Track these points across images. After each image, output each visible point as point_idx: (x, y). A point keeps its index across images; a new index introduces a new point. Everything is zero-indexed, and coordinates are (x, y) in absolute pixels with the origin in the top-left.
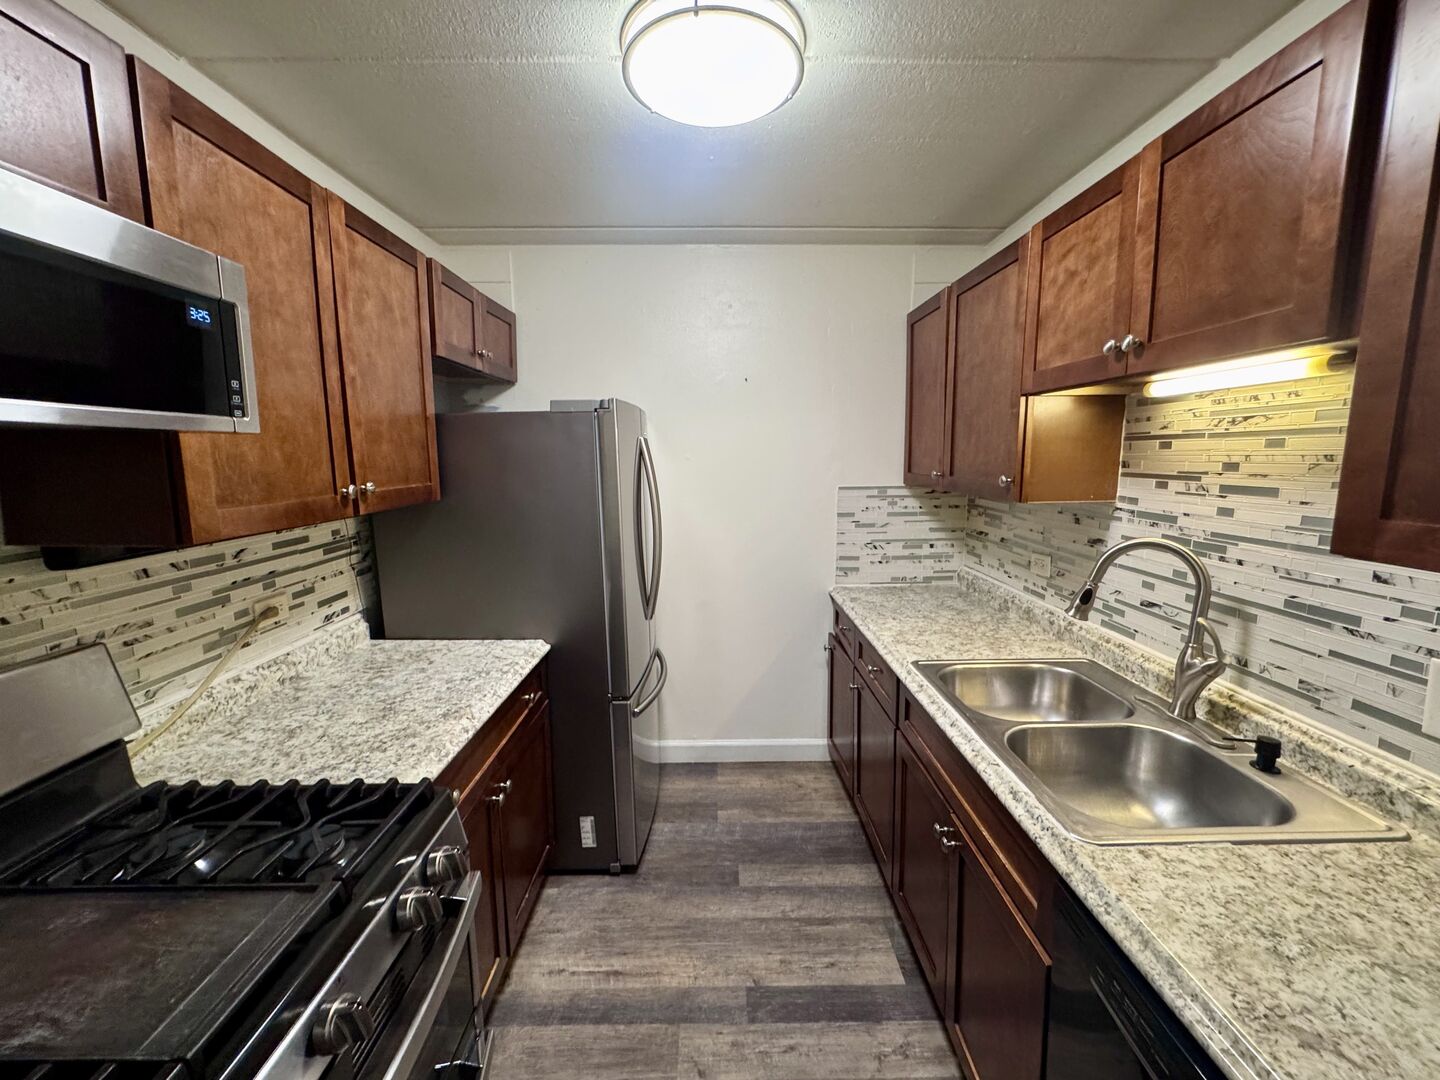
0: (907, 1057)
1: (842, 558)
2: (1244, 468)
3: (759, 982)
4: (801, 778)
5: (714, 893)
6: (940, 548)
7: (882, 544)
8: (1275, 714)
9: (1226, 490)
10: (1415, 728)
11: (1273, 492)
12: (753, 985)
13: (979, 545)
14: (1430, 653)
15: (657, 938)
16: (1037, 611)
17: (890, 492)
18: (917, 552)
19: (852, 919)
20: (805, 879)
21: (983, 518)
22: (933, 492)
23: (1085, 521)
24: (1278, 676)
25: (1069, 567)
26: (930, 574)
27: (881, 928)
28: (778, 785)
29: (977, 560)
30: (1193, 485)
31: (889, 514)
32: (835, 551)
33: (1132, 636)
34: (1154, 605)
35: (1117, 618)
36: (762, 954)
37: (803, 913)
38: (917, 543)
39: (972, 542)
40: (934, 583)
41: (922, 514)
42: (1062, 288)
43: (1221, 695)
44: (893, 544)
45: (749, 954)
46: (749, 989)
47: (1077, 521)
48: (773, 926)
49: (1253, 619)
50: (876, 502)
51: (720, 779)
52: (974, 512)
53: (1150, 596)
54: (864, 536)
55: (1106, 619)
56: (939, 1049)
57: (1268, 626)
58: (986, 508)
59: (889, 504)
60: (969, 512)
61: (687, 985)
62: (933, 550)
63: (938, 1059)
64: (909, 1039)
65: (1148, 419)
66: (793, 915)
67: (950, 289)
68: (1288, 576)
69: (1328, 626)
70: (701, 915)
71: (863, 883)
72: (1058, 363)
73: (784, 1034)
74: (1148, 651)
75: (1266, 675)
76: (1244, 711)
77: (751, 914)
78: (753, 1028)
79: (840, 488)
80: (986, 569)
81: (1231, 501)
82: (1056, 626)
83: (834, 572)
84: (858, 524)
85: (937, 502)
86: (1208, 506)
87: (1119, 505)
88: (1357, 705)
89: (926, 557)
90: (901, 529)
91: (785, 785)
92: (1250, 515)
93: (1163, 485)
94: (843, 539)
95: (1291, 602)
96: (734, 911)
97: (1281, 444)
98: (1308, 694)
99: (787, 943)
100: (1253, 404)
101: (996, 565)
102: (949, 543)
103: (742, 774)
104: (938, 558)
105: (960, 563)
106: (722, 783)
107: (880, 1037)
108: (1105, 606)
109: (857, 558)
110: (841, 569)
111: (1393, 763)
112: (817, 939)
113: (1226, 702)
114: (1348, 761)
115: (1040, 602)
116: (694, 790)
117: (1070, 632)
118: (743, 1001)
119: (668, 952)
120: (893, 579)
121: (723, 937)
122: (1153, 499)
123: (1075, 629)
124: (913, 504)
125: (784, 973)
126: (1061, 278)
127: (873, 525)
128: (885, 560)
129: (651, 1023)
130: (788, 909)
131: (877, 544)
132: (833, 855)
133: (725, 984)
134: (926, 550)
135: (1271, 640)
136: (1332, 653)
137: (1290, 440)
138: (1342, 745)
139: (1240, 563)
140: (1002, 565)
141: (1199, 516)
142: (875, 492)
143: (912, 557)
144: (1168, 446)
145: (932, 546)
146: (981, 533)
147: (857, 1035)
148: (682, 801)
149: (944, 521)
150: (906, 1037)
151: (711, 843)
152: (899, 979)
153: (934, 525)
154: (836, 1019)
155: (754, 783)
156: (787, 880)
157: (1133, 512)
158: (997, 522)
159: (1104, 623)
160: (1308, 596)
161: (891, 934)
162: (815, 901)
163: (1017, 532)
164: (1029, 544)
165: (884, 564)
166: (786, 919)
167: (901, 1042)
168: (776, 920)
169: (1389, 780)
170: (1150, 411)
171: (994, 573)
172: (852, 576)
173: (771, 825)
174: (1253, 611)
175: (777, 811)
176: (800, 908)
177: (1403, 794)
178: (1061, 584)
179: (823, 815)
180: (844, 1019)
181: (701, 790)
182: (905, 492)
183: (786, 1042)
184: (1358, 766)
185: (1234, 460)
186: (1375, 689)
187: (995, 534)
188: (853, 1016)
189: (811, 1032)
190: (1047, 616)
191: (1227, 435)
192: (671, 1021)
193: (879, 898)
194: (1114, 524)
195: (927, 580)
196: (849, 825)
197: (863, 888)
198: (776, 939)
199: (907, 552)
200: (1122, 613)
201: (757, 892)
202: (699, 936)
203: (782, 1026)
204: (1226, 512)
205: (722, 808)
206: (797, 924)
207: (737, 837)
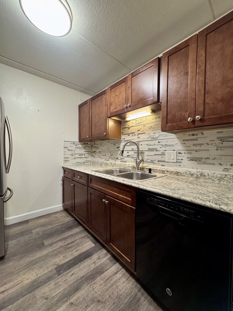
0: (100, 259)
1: (65, 158)
2: (141, 130)
3: (58, 265)
4: (56, 215)
5: (37, 251)
6: (86, 156)
7: (74, 155)
8: (149, 166)
9: (138, 134)
10: (164, 161)
11: (145, 133)
12: (57, 266)
13: (94, 154)
14: (165, 151)
15: (18, 272)
16: (108, 163)
17: (76, 143)
18: (82, 156)
19: (79, 239)
20: (64, 236)
21: (95, 148)
22: (85, 143)
23: (116, 144)
24: (148, 161)
25: (113, 153)
26: (84, 161)
27: (86, 237)
28: (50, 219)
29: (94, 157)
30: (133, 134)
31: (76, 148)
32: (63, 156)
33: (126, 162)
34: (129, 155)
35: (123, 160)
36: (57, 258)
37: (66, 243)
38: (81, 154)
39: (92, 154)
40: (85, 163)
41: (82, 148)
42: (115, 98)
43: (141, 166)
44: (77, 155)
45: (53, 260)
46: (56, 268)
47: (115, 145)
48: (58, 250)
49: (144, 153)
50: (73, 145)
51: (30, 223)
52: (93, 148)
53: (128, 154)
54: (70, 153)
55: (121, 161)
56: (106, 253)
57: (146, 153)
58: (95, 146)
59: (76, 145)
60: (91, 148)
61: (34, 278)
62: (85, 156)
63: (106, 255)
64: (99, 255)
65: (126, 125)
66: (64, 245)
67: (90, 99)
68: (148, 145)
69: (154, 151)
70: (34, 258)
71: (79, 231)
72: (115, 111)
73: (69, 272)
74: (129, 164)
75: (147, 161)
76: (145, 167)
77: (51, 250)
78: (60, 276)
79: (64, 141)
80: (96, 159)
81: (139, 136)
82: (112, 164)
83: (63, 161)
84: (69, 150)
85: (85, 146)
86: (136, 137)
87: (122, 140)
88: (158, 161)
89: (84, 158)
90: (78, 151)
91: (52, 218)
92: (142, 137)
93: (129, 135)
94: (65, 153)
95: (149, 149)
96: (45, 252)
97: (145, 126)
98: (152, 162)
99: (64, 252)
100: (141, 120)
101: (98, 157)
102: (88, 154)
103: (38, 220)
104: (86, 158)
105: (90, 159)
106: (31, 224)
107: (93, 258)
108: (121, 158)
109: (68, 158)
110: (65, 161)
111: (163, 167)
112: (72, 247)
113: (142, 167)
114: (158, 169)
115: (108, 161)
116: (22, 229)
117: (115, 164)
118: (55, 272)
119: (24, 274)
120: (77, 162)
121: (43, 260)
122: (127, 138)
123: (116, 164)
124: (80, 146)
125: (65, 258)
126: (114, 96)
127: (72, 150)
128: (75, 158)
129: (23, 297)
130: (62, 244)
131: (73, 155)
132: (69, 228)
133: (48, 271)
134: (83, 156)
135: (147, 155)
136: (154, 155)
137: (147, 125)
138: (157, 167)
139: (141, 145)
140: (100, 157)
141: (135, 139)
142: (72, 143)
143: (80, 158)
144: (129, 129)
145: (85, 155)
146: (95, 151)
147: (88, 261)
148: (18, 232)
149: (86, 150)
150: (98, 255)
151: (32, 239)
152: (93, 245)
153: (85, 151)
154: (82, 261)
155: (43, 220)
156: (59, 238)
157: (124, 141)
158: (98, 148)
159: (121, 162)
160: (151, 147)
161: (89, 237)
162: (68, 239)
163: (103, 149)
164: (105, 151)
165: (75, 159)
166: (61, 247)
167: (98, 257)
168: (59, 248)
169: (164, 169)
170: (126, 123)
171: (98, 159)
172: (67, 162)
173: (50, 228)
174: (144, 152)
175: (51, 224)
176: (65, 243)
177: (165, 170)
178: (112, 157)
179: (65, 221)
180: (84, 260)
181: (24, 227)
182: (79, 143)
183: (70, 274)
184: (160, 169)
185: (139, 129)
186: (159, 158)
187: (97, 151)
188: (85, 258)
189: (76, 268)
190: (110, 163)
191: (138, 126)
192: (31, 292)
193: (84, 232)
194: (121, 144)
195: (84, 162)
196: (72, 221)
197: (79, 232)
198: (60, 253)
199: (80, 156)
200: (124, 159)
201: (51, 244)
202: (35, 264)
203: (69, 271)
204: (138, 138)
205: (33, 230)
206: (65, 246)
207: (41, 234)
